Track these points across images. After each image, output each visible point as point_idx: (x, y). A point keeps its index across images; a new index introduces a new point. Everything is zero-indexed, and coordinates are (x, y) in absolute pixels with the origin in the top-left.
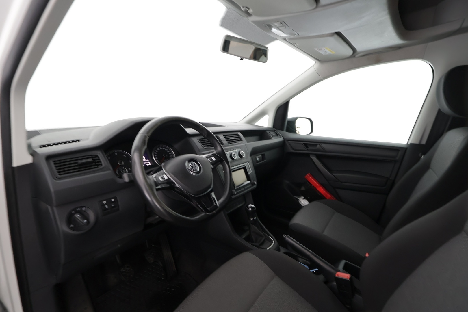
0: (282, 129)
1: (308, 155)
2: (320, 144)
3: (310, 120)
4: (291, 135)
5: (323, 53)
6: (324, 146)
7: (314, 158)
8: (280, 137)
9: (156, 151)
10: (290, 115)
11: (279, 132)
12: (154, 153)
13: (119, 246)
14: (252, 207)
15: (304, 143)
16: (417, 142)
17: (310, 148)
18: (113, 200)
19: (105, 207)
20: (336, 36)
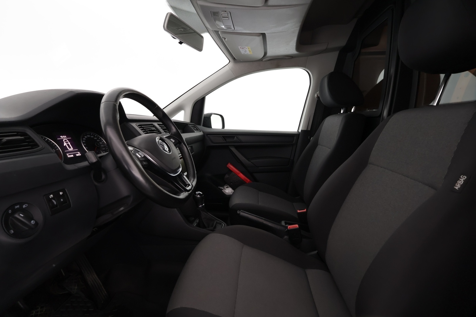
0: (200, 124)
1: (227, 147)
2: (236, 136)
3: (221, 116)
4: (207, 130)
5: (243, 52)
6: (241, 137)
7: (233, 149)
8: (200, 131)
9: (84, 139)
10: (206, 111)
11: (199, 127)
12: (82, 141)
13: (54, 265)
14: (199, 194)
15: (222, 136)
16: (306, 129)
17: (228, 140)
18: (61, 193)
19: (53, 203)
20: (261, 37)
